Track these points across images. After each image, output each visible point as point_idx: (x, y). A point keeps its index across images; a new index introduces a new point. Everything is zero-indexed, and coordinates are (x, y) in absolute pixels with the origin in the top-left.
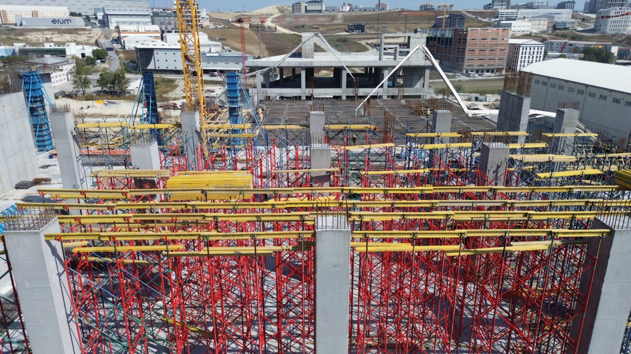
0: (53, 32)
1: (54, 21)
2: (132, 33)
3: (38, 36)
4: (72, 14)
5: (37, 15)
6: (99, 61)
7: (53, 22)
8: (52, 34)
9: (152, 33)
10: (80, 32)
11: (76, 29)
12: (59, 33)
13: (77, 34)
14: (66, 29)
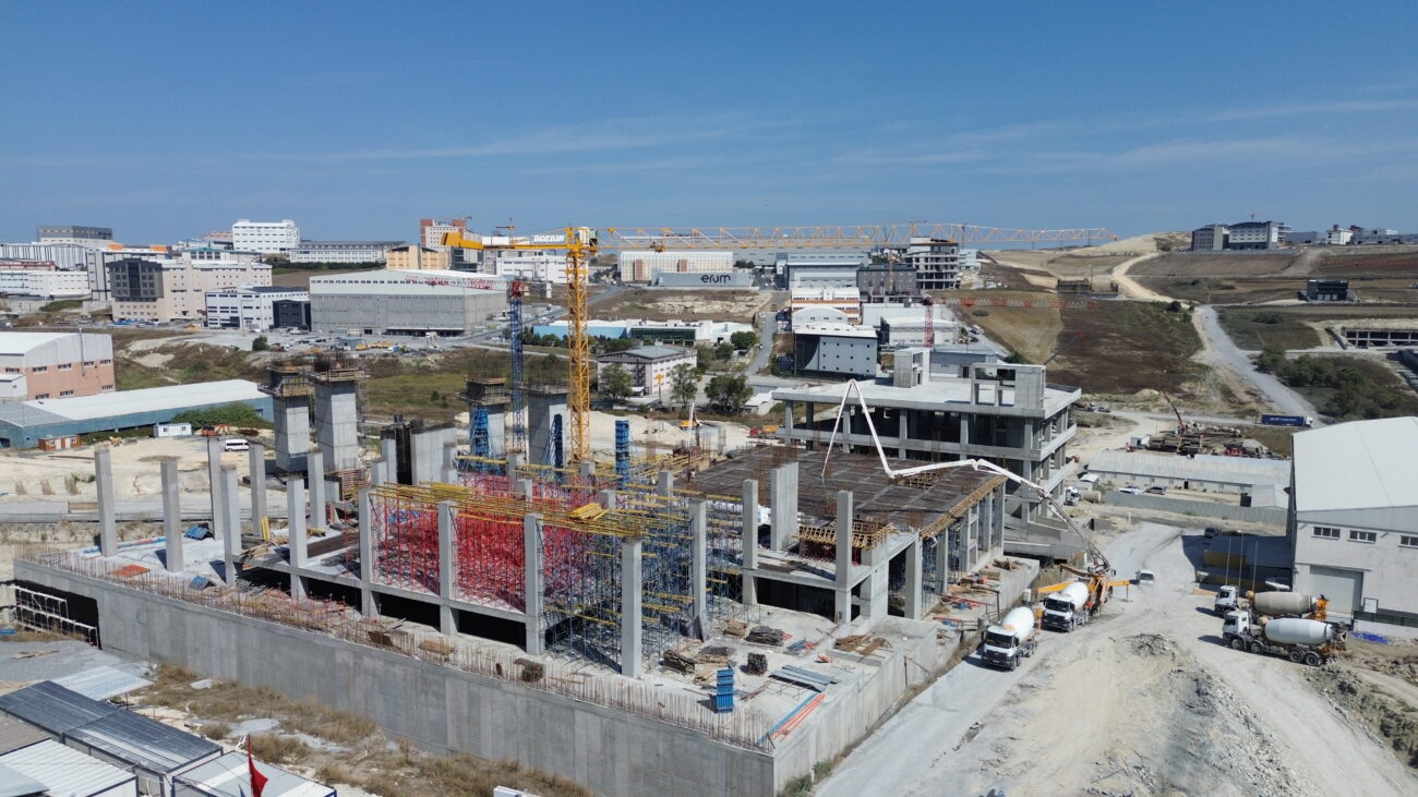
0: (696, 297)
1: (705, 278)
2: (811, 302)
3: (674, 304)
4: (740, 264)
5: (685, 268)
6: (736, 353)
7: (703, 279)
8: (696, 300)
9: (845, 302)
10: (737, 298)
11: (734, 292)
12: (706, 298)
13: (733, 300)
14: (719, 292)
